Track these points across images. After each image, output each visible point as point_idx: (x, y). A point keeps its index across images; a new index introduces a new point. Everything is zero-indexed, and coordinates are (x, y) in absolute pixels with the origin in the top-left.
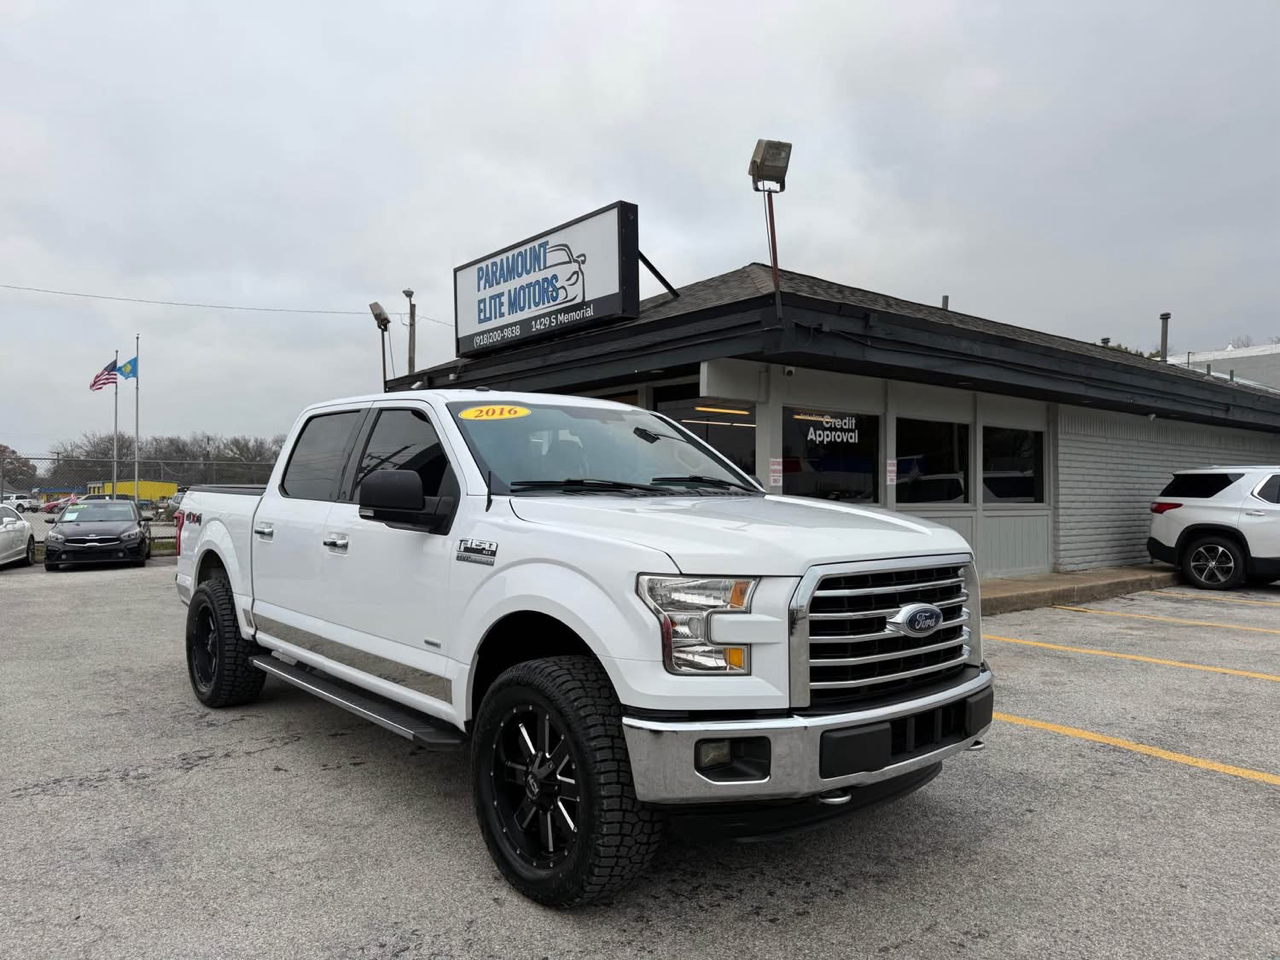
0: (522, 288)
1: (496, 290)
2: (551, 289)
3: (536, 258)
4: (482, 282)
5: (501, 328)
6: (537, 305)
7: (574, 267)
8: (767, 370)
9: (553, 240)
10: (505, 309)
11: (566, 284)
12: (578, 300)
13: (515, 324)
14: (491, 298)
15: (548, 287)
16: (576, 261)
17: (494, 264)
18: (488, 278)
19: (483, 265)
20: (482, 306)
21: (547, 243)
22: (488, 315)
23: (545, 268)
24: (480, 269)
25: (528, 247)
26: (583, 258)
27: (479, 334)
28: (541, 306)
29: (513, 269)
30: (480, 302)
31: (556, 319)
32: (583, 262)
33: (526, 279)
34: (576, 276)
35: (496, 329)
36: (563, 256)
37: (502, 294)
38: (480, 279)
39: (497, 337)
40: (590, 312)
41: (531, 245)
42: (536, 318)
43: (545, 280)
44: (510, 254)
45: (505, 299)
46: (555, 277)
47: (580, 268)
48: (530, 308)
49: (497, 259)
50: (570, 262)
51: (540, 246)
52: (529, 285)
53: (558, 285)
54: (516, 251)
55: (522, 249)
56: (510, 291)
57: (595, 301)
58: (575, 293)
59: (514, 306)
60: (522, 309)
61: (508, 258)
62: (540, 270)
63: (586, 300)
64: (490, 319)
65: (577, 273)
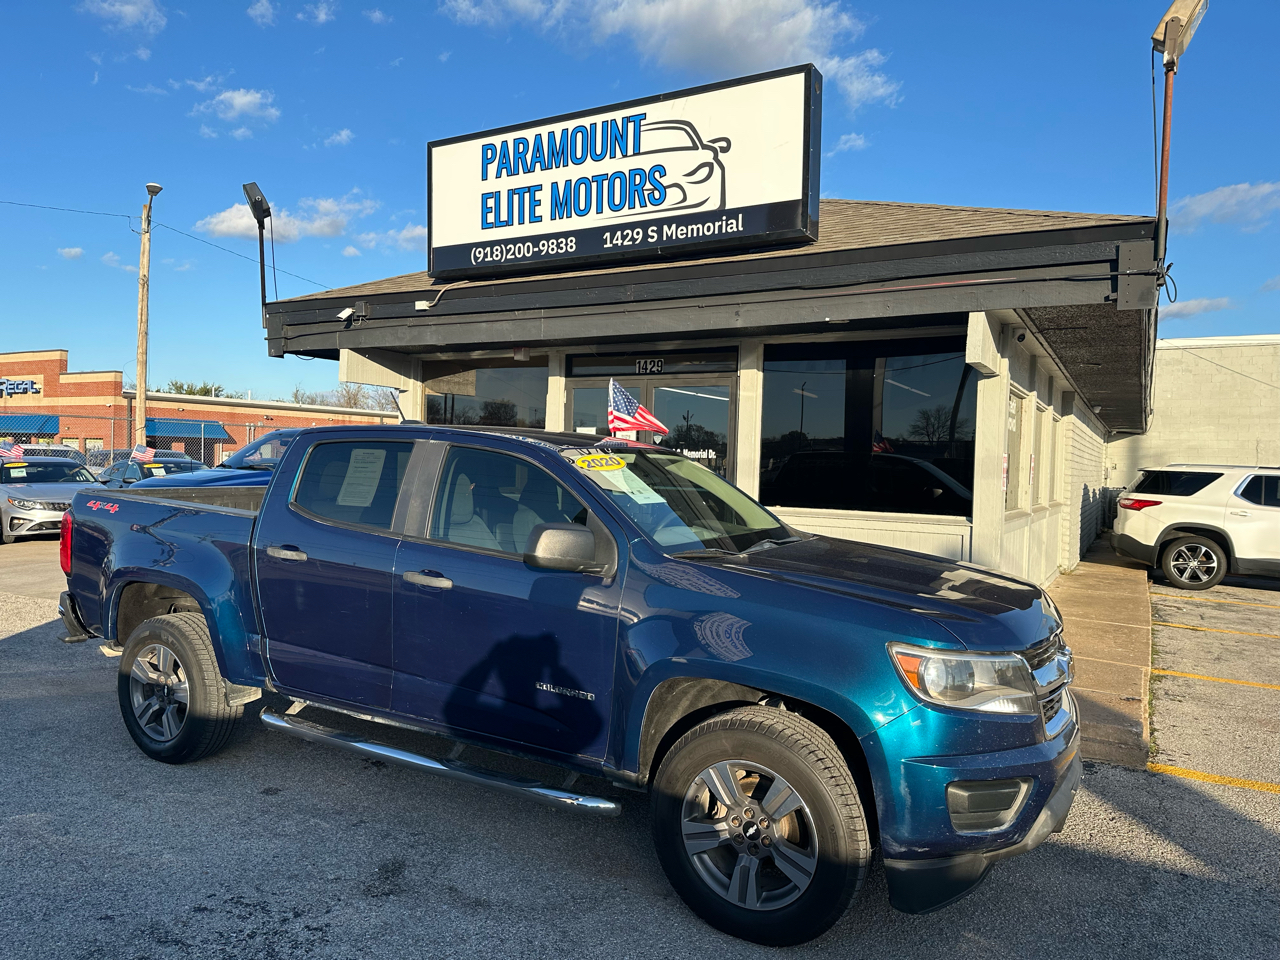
0: (583, 180)
1: (522, 180)
2: (648, 186)
3: (621, 138)
4: (493, 168)
5: (535, 240)
6: (615, 208)
7: (708, 156)
9: (655, 112)
10: (544, 210)
11: (683, 181)
12: (713, 205)
13: (566, 235)
14: (511, 192)
15: (644, 185)
16: (705, 147)
18: (506, 162)
19: (496, 140)
20: (491, 203)
21: (643, 116)
22: (504, 217)
23: (637, 153)
24: (492, 147)
25: (599, 119)
26: (724, 144)
27: (483, 245)
28: (626, 211)
29: (563, 153)
30: (485, 197)
31: (660, 232)
32: (725, 150)
33: (590, 168)
34: (706, 170)
35: (523, 240)
36: (681, 138)
37: (539, 187)
38: (486, 162)
39: (526, 251)
40: (735, 226)
41: (608, 116)
42: (613, 229)
43: (634, 172)
44: (557, 128)
45: (544, 196)
46: (660, 169)
47: (716, 158)
48: (600, 211)
49: (529, 134)
50: (695, 147)
51: (627, 120)
52: (599, 179)
53: (665, 181)
54: (569, 125)
55: (586, 122)
56: (555, 185)
57: (746, 211)
58: (706, 196)
59: (564, 207)
60: (582, 213)
61: (551, 134)
62: (625, 156)
63: (728, 206)
64: (509, 223)
65: (710, 165)
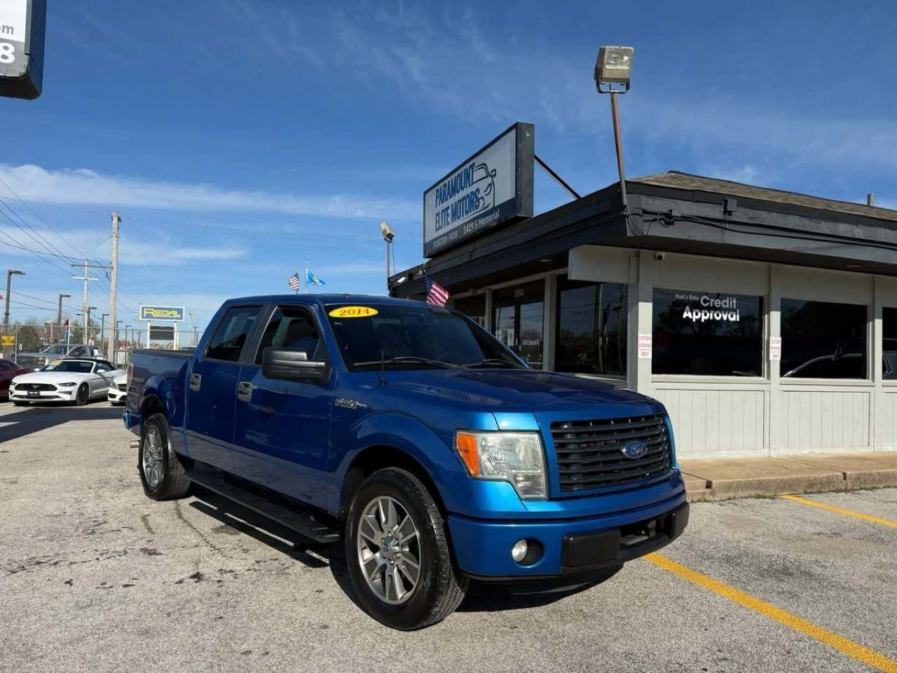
0: (459, 201)
2: (475, 200)
3: (468, 177)
4: (438, 200)
7: (489, 180)
8: (638, 255)
9: (478, 161)
11: (484, 195)
12: (491, 207)
13: (455, 230)
14: (443, 211)
15: (473, 199)
16: (491, 176)
17: (445, 185)
18: (442, 198)
19: (438, 187)
20: (438, 218)
21: (474, 164)
22: (441, 225)
23: (472, 184)
24: (437, 191)
25: (463, 169)
26: (494, 173)
27: (435, 239)
28: (469, 214)
29: (455, 189)
30: (436, 215)
31: (478, 223)
32: (495, 175)
33: (463, 194)
34: (490, 188)
35: (445, 235)
36: (483, 173)
37: (448, 208)
38: (437, 198)
39: (445, 241)
40: (497, 215)
41: (465, 167)
42: (466, 224)
43: (472, 193)
45: (450, 211)
47: (492, 180)
48: (463, 216)
49: (446, 182)
50: (487, 177)
51: (470, 167)
52: (463, 199)
53: (479, 196)
54: (456, 174)
55: (459, 172)
56: (452, 205)
57: (501, 206)
58: (489, 201)
59: (455, 216)
60: (459, 218)
61: (452, 180)
62: (469, 186)
63: (495, 206)
64: (441, 227)
65: (490, 184)
